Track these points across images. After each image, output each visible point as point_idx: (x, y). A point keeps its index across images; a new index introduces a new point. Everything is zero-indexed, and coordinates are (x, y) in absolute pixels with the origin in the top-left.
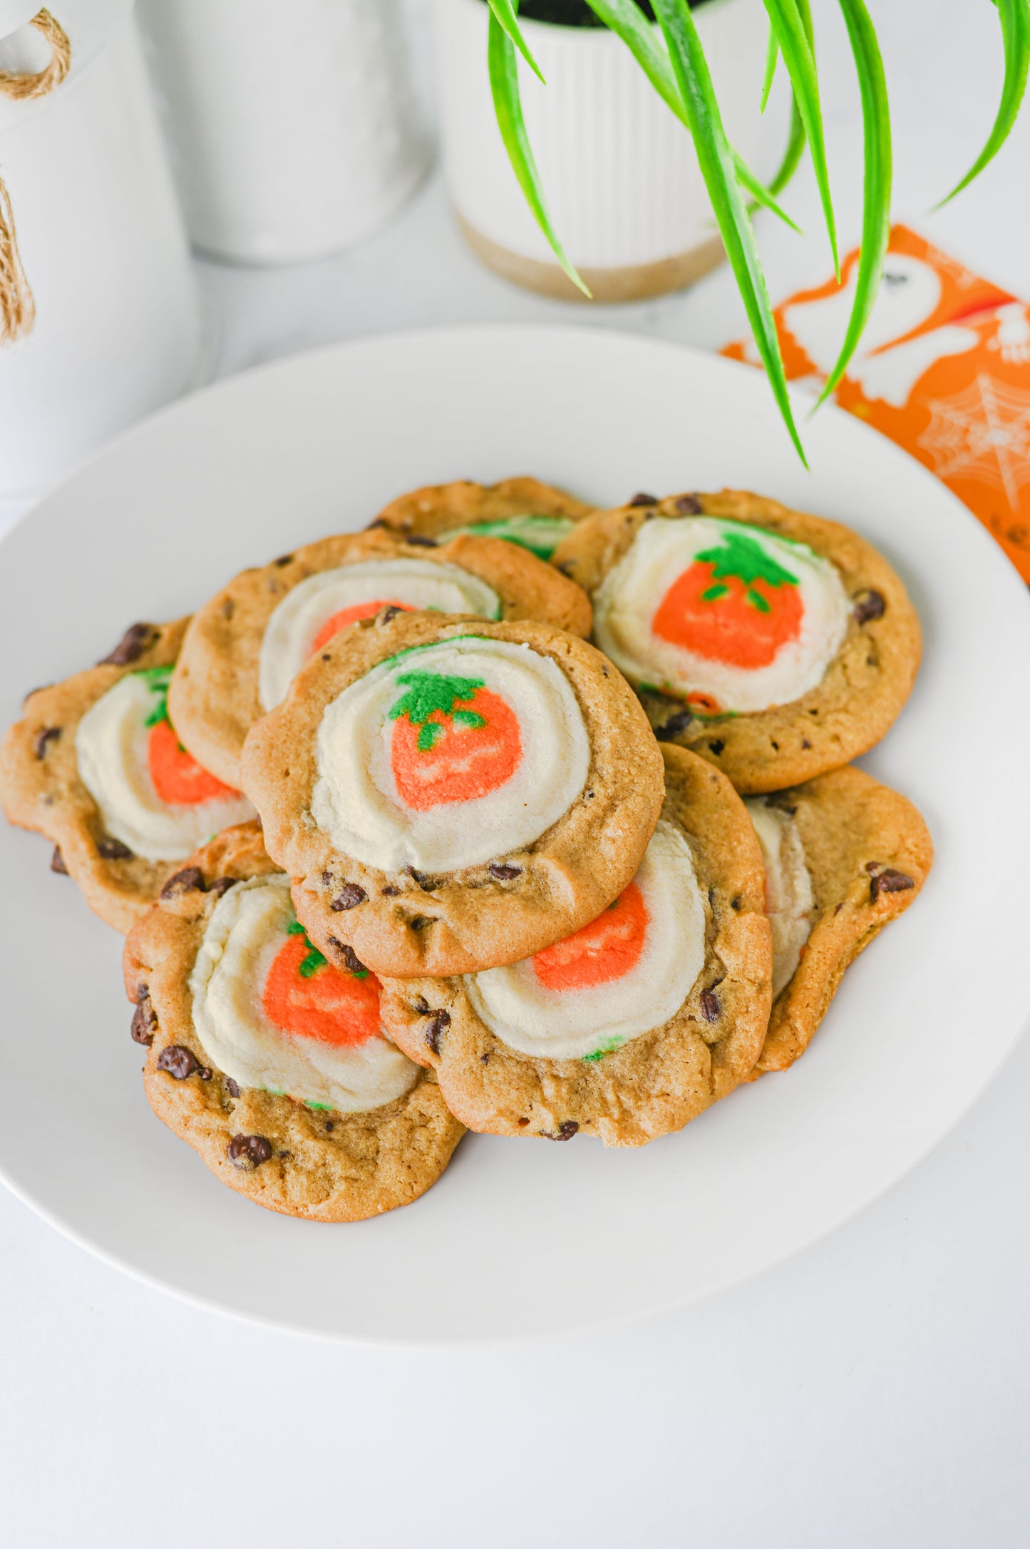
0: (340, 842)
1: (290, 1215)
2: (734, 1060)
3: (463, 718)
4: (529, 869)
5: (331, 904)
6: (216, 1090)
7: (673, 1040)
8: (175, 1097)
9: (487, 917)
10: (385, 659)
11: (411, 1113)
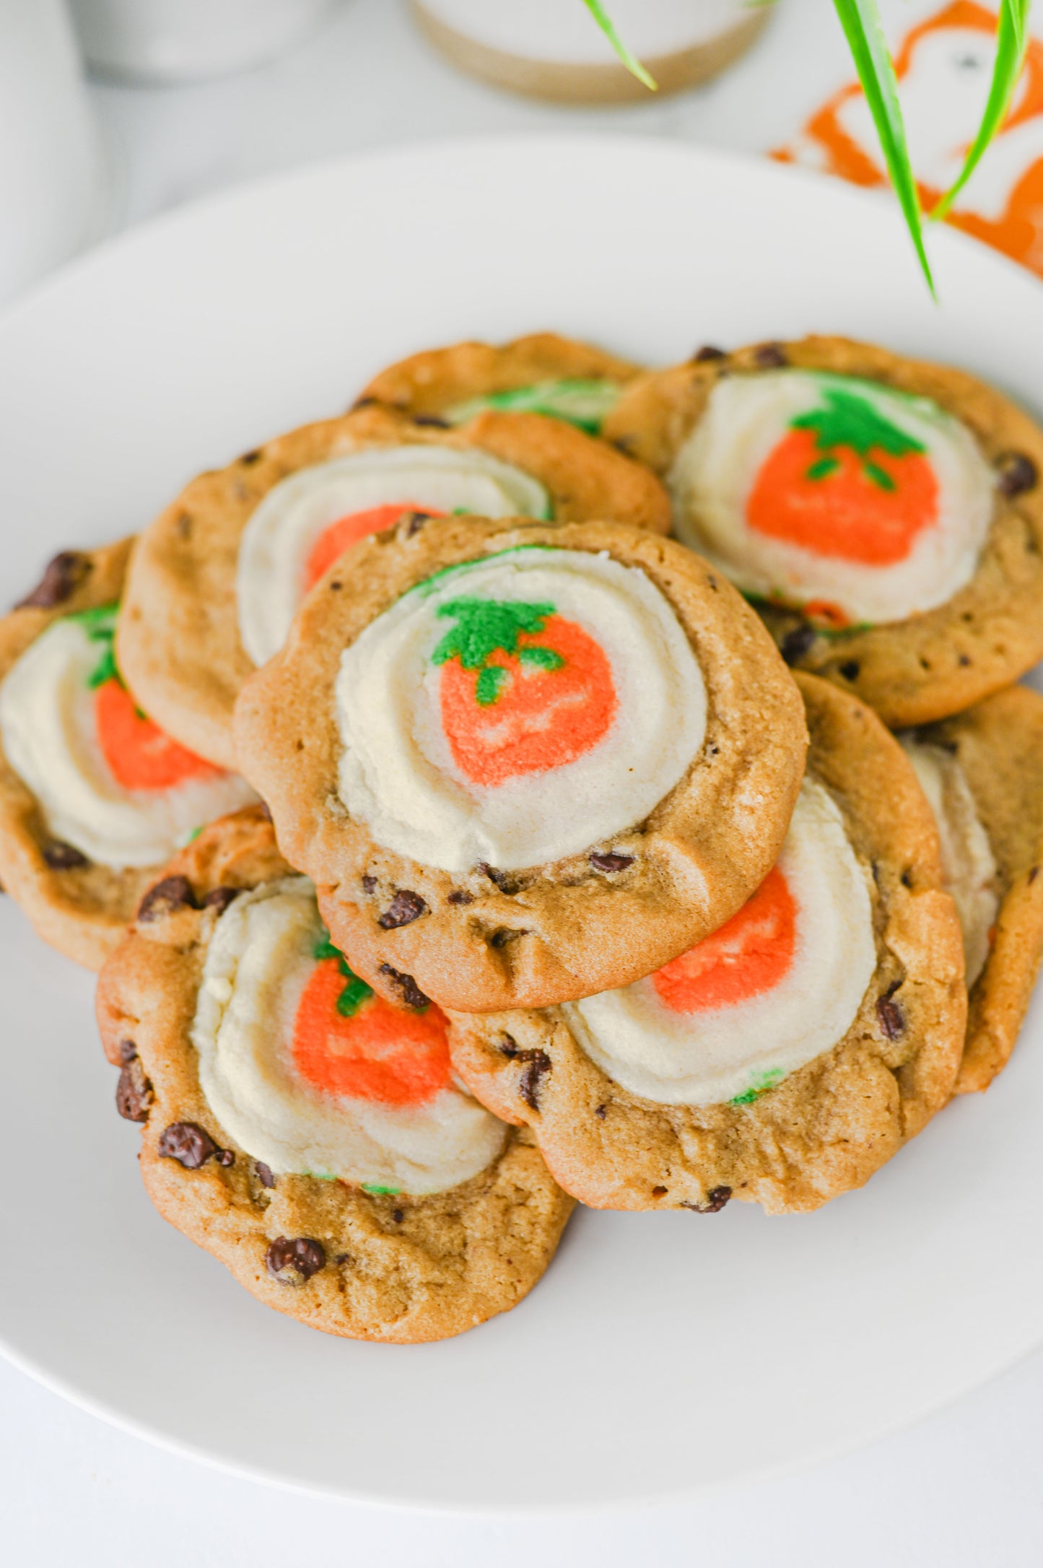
0: (383, 835)
1: (356, 1338)
2: (927, 1087)
3: (533, 657)
4: (643, 856)
5: (378, 919)
6: (242, 1180)
7: (846, 1068)
8: (188, 1193)
9: (594, 925)
10: (417, 584)
11: (503, 1188)
